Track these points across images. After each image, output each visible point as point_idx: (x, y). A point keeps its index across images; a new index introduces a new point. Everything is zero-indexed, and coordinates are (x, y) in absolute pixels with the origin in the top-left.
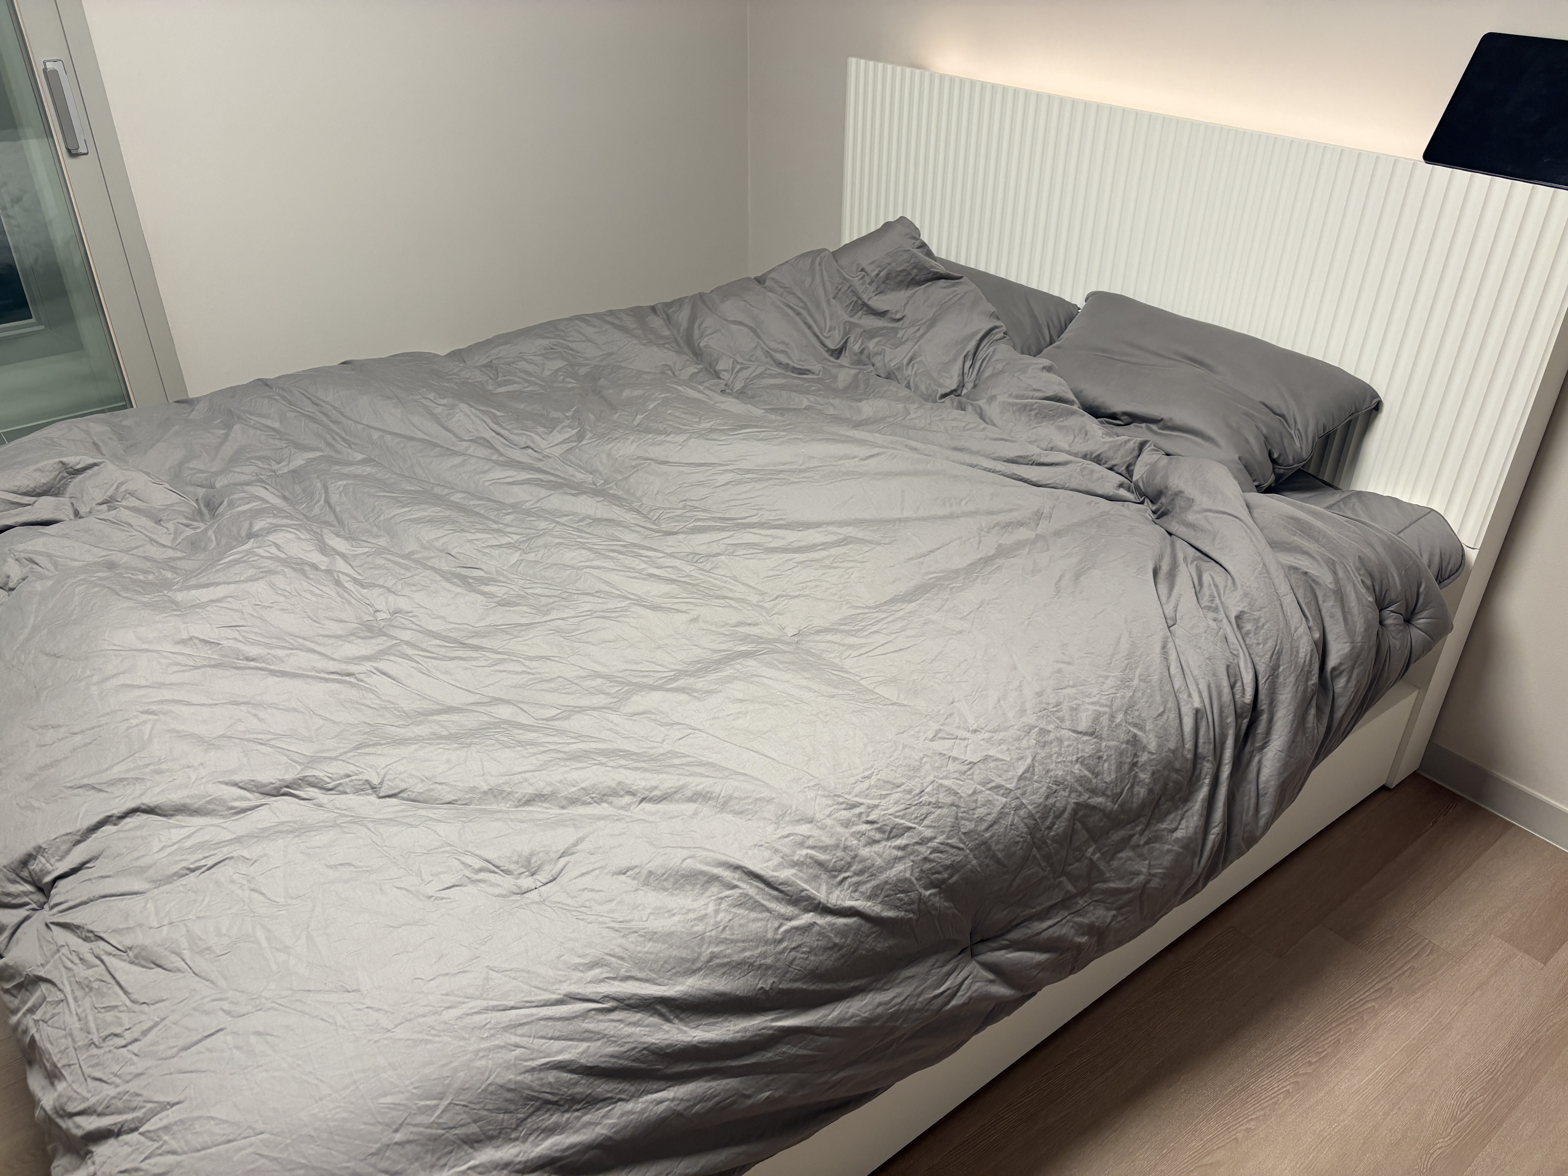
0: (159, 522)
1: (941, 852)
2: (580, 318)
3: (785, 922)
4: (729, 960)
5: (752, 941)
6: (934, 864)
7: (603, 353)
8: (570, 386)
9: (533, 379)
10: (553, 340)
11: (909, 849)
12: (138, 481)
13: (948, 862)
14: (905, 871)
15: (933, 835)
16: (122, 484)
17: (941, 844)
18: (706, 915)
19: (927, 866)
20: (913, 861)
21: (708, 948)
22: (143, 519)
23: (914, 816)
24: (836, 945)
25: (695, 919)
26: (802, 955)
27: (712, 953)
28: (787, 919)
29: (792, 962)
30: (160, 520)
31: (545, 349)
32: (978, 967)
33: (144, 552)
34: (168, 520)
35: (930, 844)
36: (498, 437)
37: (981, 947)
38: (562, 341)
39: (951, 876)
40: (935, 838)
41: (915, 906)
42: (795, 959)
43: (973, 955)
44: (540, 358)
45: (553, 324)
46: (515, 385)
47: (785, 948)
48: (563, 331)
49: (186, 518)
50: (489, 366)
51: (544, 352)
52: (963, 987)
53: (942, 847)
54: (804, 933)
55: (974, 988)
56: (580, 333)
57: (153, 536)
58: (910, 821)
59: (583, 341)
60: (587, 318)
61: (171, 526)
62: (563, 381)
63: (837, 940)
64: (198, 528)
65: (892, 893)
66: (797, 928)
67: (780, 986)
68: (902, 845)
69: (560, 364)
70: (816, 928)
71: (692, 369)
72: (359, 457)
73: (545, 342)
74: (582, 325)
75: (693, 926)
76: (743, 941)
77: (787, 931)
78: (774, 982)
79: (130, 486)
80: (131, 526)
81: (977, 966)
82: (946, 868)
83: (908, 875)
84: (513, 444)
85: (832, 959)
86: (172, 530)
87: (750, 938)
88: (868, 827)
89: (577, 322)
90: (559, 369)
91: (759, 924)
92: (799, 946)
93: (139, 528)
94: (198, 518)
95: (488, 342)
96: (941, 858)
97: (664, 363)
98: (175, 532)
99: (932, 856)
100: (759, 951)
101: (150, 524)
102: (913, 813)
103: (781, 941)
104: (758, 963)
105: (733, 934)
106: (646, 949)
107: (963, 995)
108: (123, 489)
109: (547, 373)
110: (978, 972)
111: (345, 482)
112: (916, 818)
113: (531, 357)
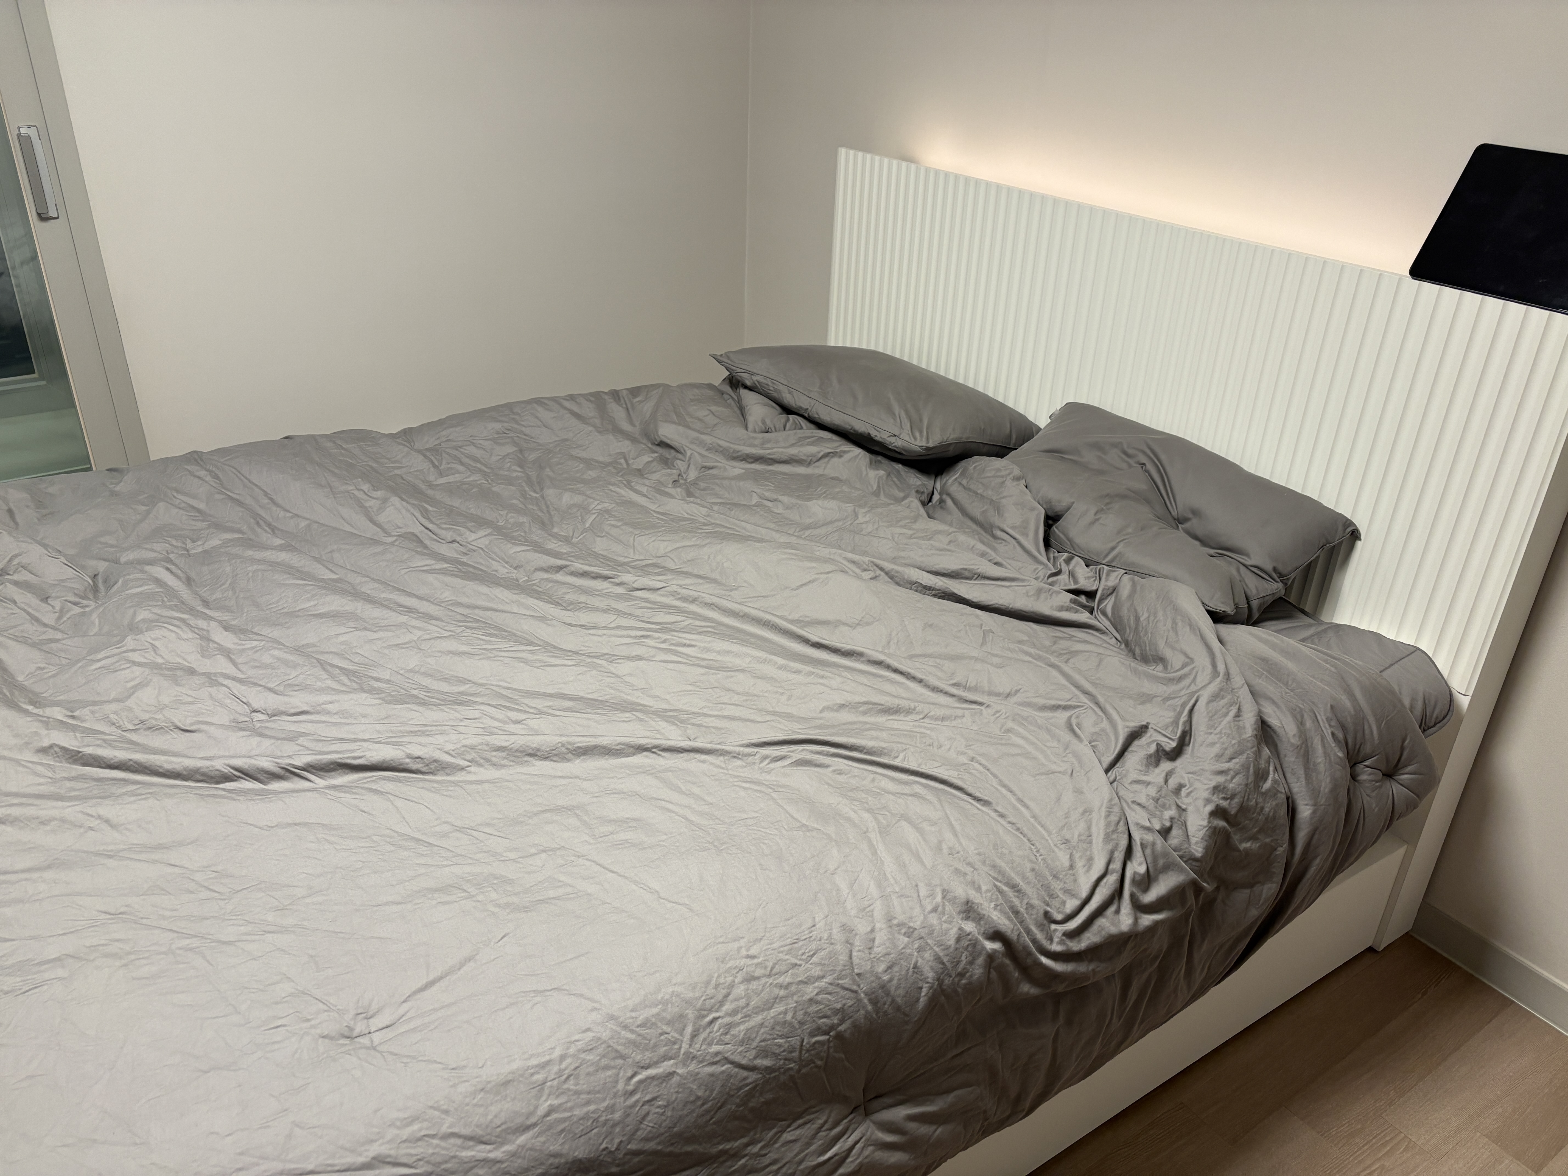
0: (45, 599)
1: (830, 994)
2: (539, 401)
3: (640, 1071)
4: (569, 1114)
5: (599, 1092)
6: (821, 1007)
7: (557, 439)
8: (515, 474)
9: (479, 465)
10: (505, 425)
11: (793, 988)
12: (33, 554)
13: (839, 1006)
14: (785, 1013)
15: (821, 974)
16: (16, 556)
17: (831, 984)
18: (550, 1061)
19: (814, 1008)
20: (796, 1002)
21: (546, 1101)
22: (29, 595)
23: (800, 952)
24: (698, 1098)
25: (537, 1066)
26: (658, 1110)
27: (550, 1105)
28: (642, 1067)
29: (644, 1118)
30: (47, 598)
31: (498, 433)
32: (872, 1127)
33: (22, 632)
34: (57, 598)
35: (816, 984)
36: (426, 531)
37: (876, 1104)
38: (516, 426)
39: (842, 1021)
40: (823, 977)
41: (795, 1054)
42: (648, 1114)
43: (867, 1114)
44: (489, 442)
45: (509, 406)
46: (457, 475)
47: (637, 1101)
48: (519, 414)
49: (76, 594)
50: (435, 450)
51: (496, 436)
52: (854, 1151)
53: (831, 988)
54: (662, 1083)
55: (867, 1152)
56: (537, 417)
57: (37, 615)
58: (796, 957)
59: (539, 427)
60: (546, 401)
61: (57, 604)
62: (509, 469)
63: (700, 1094)
64: (87, 606)
65: (769, 1037)
66: (653, 1078)
67: (629, 1147)
68: (785, 983)
69: (510, 449)
70: (676, 1079)
71: (646, 458)
72: (278, 542)
73: (498, 426)
74: (540, 409)
75: (532, 1075)
76: (589, 1093)
77: (641, 1082)
78: (621, 1142)
79: (24, 560)
80: (15, 602)
81: (871, 1125)
82: (836, 1012)
83: (789, 1017)
84: (440, 539)
85: (695, 1115)
86: (58, 608)
87: (597, 1089)
88: (749, 961)
89: (535, 405)
90: (507, 455)
91: (609, 1073)
92: (654, 1099)
93: (23, 605)
94: (91, 596)
95: (440, 423)
96: (829, 1001)
97: (619, 451)
98: (61, 610)
99: (820, 997)
100: (605, 1104)
101: (34, 601)
102: (800, 949)
103: (632, 1093)
104: (603, 1118)
105: (577, 1084)
106: (475, 1101)
107: (852, 1162)
108: (15, 562)
109: (494, 458)
110: (872, 1134)
111: (255, 567)
112: (803, 954)
113: (481, 442)
